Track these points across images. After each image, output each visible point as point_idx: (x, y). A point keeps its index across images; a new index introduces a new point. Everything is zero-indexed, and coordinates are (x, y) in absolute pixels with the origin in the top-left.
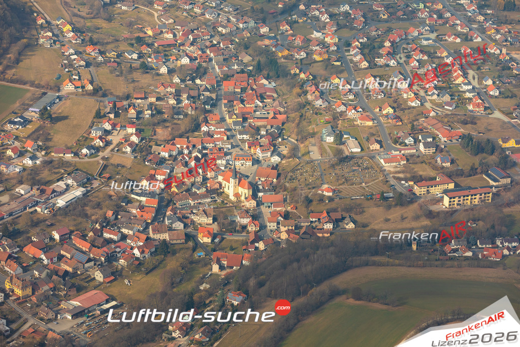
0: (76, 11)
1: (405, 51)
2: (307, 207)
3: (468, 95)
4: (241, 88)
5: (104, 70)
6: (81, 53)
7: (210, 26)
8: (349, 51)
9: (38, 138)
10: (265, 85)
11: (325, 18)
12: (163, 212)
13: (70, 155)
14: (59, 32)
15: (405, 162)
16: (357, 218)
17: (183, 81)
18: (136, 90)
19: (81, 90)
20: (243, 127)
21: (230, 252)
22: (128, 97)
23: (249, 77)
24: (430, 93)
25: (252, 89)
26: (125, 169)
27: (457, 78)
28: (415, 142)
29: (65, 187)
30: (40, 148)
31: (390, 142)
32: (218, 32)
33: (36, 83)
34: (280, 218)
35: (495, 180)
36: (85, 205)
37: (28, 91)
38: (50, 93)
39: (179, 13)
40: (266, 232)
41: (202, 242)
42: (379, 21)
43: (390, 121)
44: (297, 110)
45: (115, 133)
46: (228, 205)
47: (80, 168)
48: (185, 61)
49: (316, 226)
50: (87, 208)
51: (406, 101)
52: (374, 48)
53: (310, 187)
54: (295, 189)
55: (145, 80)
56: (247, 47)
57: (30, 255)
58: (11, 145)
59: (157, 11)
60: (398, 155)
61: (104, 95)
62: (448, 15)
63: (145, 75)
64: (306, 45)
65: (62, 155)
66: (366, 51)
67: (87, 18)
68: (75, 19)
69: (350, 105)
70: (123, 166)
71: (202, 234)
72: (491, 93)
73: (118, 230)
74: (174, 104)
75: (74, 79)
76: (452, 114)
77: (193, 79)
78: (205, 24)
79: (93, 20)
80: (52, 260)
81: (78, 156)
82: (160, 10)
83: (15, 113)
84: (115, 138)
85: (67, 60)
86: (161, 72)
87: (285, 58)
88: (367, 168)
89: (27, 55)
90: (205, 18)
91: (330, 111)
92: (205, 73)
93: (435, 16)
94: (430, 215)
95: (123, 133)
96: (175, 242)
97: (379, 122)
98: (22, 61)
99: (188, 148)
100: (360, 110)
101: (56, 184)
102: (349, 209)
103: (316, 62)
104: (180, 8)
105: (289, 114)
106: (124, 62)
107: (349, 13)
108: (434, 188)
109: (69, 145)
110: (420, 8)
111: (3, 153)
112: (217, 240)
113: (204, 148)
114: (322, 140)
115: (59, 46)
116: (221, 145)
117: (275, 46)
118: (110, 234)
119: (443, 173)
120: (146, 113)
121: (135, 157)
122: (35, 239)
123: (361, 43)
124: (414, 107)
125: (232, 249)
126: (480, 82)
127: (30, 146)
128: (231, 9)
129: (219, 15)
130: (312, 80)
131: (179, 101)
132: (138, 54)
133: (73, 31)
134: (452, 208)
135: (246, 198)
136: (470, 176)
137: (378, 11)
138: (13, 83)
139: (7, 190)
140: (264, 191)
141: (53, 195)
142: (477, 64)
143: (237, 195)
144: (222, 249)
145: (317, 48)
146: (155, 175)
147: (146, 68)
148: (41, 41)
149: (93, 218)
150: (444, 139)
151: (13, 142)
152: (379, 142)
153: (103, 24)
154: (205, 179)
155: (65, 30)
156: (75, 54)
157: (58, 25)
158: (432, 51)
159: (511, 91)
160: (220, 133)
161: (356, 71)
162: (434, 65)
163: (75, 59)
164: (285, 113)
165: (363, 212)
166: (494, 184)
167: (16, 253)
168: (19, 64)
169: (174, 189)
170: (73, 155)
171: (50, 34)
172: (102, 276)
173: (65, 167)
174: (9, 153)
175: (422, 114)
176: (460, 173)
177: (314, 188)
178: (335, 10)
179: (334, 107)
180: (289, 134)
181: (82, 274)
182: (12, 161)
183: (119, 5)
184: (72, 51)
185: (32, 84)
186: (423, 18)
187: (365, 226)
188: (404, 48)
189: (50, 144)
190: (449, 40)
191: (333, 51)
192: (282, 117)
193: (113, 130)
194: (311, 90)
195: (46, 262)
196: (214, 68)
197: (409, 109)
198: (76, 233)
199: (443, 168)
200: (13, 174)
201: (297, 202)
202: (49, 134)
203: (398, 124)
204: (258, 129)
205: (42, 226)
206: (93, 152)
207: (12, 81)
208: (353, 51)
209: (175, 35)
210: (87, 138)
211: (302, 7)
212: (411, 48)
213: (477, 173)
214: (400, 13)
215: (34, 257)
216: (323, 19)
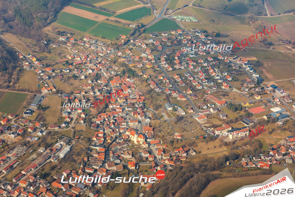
0: (33, 49)
1: (185, 61)
2: (172, 146)
3: (220, 81)
4: (120, 84)
5: (58, 80)
6: (44, 72)
7: (95, 53)
8: (161, 62)
9: (40, 120)
10: (129, 81)
11: (144, 46)
12: (108, 153)
13: (57, 128)
14: (30, 62)
15: (207, 118)
16: (195, 149)
17: (92, 82)
18: (74, 89)
19: (51, 92)
20: (127, 104)
21: (145, 173)
22: (72, 93)
23: (120, 77)
24: (204, 82)
25: (125, 84)
26: (83, 132)
27: (212, 73)
28: (207, 108)
29: (61, 146)
30: (43, 126)
31: (196, 108)
32: (100, 55)
33: (30, 90)
34: (162, 153)
35: (248, 124)
36: (73, 155)
37: (27, 94)
38: (38, 95)
39: (79, 47)
40: (157, 160)
41: (131, 169)
42: (168, 46)
43: (192, 97)
44: (148, 94)
45: (73, 113)
46: (135, 147)
47: (64, 134)
48: (90, 71)
49: (179, 155)
50: (74, 156)
51: (195, 86)
52: (171, 60)
53: (170, 134)
54: (163, 136)
55: (76, 83)
56: (115, 63)
57: (56, 187)
58: (28, 125)
59: (69, 46)
60: (203, 115)
61: (62, 93)
62: (195, 41)
63: (76, 80)
64: (140, 60)
65: (54, 128)
66: (169, 62)
67: (39, 52)
68: (35, 54)
69: (172, 90)
70: (83, 131)
71: (130, 165)
72: (229, 79)
73: (91, 167)
74: (93, 94)
75: (46, 86)
76: (217, 92)
77: (96, 81)
78: (93, 52)
79: (43, 53)
80: (67, 189)
81: (61, 128)
82: (70, 46)
83: (25, 107)
84: (74, 116)
85: (40, 76)
86: (82, 78)
87: (134, 67)
88: (191, 123)
89: (21, 75)
90: (92, 49)
91: (164, 94)
92: (101, 77)
93: (190, 42)
94: (226, 144)
95: (76, 112)
96: (119, 170)
97: (188, 98)
98: (20, 79)
99: (107, 117)
100: (177, 92)
101: (56, 145)
102: (190, 145)
103: (148, 68)
104: (79, 44)
105: (145, 96)
106: (64, 74)
107: (153, 43)
108: (223, 130)
109: (55, 122)
110: (182, 38)
111: (26, 130)
112: (137, 167)
113: (114, 117)
114: (166, 109)
115: (33, 69)
116: (121, 114)
117: (128, 62)
118: (89, 170)
119: (225, 122)
120: (83, 101)
121: (86, 125)
122: (55, 178)
123: (164, 58)
124: (200, 89)
125: (146, 171)
126: (222, 75)
127: (38, 125)
128: (102, 44)
129: (97, 47)
130: (150, 78)
131: (95, 93)
132: (68, 69)
133: (37, 61)
134: (234, 139)
135: (143, 143)
136: (236, 122)
137: (165, 41)
138: (20, 91)
139: (35, 151)
140: (150, 138)
141: (56, 151)
142: (217, 65)
143: (138, 141)
144: (141, 172)
145: (146, 61)
146: (98, 134)
147: (75, 77)
148: (25, 67)
149: (78, 161)
150: (219, 105)
151: (29, 123)
152: (192, 109)
153: (48, 55)
154: (120, 133)
155: (33, 60)
156: (42, 73)
157: (29, 58)
158: (196, 60)
159: (236, 78)
160: (118, 108)
161: (167, 72)
162: (200, 67)
163: (43, 76)
164: (143, 95)
165: (197, 145)
166: (247, 126)
167: (49, 186)
168: (19, 81)
169: (109, 141)
170: (58, 128)
171: (27, 63)
172: (93, 195)
173: (57, 135)
174: (29, 130)
175: (205, 92)
176: (232, 122)
177: (171, 135)
178: (147, 43)
179: (165, 91)
180: (149, 106)
181: (83, 194)
182: (31, 134)
183: (52, 45)
184: (40, 71)
185: (29, 91)
186: (185, 44)
187: (200, 152)
188: (184, 59)
189: (46, 122)
190: (201, 54)
191: (154, 62)
192: (143, 98)
193: (71, 111)
194: (152, 84)
195: (64, 190)
196: (103, 74)
197: (198, 90)
198: (73, 171)
199: (224, 120)
200: (35, 141)
201: (167, 143)
202: (44, 117)
203: (196, 98)
204: (133, 104)
205: (56, 169)
206: (67, 125)
207: (19, 91)
208: (163, 62)
209: (81, 59)
210: (62, 117)
211: (132, 41)
212: (187, 59)
213: (238, 121)
214: (175, 42)
215: (58, 188)
216: (143, 47)
